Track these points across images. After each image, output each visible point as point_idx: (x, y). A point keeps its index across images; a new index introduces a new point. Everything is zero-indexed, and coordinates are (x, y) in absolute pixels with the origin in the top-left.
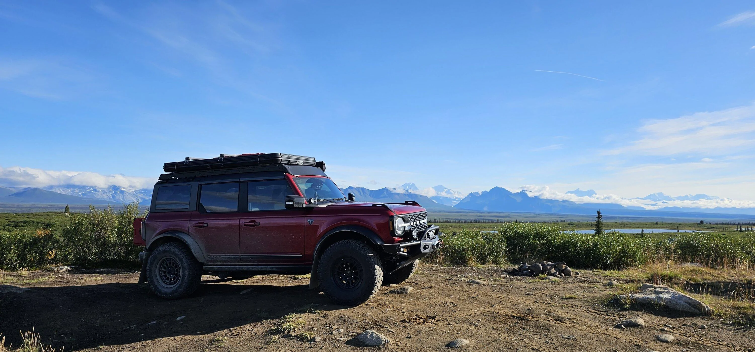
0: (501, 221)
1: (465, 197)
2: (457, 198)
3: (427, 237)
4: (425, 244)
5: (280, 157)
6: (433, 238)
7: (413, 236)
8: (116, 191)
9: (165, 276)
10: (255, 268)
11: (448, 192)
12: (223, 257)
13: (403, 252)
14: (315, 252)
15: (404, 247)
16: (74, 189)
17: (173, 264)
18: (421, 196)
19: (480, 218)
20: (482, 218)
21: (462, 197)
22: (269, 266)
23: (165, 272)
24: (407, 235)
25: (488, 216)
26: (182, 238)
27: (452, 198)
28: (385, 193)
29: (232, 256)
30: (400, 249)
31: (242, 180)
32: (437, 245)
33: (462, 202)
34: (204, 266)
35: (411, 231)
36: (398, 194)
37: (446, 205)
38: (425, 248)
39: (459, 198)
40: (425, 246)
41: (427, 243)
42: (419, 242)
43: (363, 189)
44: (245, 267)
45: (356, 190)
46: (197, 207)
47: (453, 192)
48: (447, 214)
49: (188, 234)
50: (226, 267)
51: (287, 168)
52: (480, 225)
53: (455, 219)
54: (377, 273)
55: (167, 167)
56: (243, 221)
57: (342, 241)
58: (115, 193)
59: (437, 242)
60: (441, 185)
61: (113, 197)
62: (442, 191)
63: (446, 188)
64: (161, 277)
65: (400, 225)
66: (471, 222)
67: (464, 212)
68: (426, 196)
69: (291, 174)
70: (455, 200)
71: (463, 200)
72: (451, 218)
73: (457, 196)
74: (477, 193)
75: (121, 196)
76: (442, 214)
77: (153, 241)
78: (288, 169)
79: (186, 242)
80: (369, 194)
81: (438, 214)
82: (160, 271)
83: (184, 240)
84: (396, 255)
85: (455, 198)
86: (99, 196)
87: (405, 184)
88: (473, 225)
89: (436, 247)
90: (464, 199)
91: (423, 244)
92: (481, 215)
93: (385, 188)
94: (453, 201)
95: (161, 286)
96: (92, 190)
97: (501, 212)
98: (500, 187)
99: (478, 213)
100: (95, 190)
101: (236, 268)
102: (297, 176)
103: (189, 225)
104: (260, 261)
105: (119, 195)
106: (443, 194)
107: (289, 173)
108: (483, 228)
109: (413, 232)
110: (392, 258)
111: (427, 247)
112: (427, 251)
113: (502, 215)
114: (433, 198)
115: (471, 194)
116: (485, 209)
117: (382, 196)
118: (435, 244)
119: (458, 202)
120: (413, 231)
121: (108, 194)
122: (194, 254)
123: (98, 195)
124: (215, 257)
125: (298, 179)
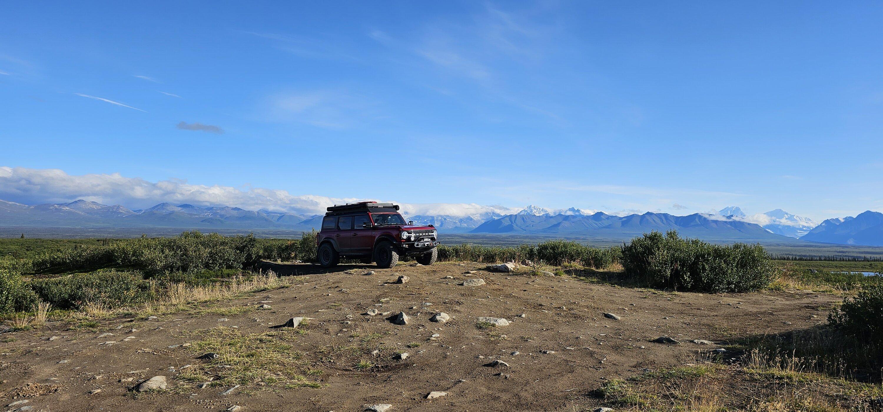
0: (876, 259)
1: (817, 226)
2: (804, 226)
6: (426, 242)
9: (325, 258)
10: (356, 254)
11: (791, 218)
12: (345, 250)
13: (406, 246)
14: (374, 246)
17: (328, 252)
18: (749, 224)
19: (841, 254)
20: (844, 254)
21: (813, 225)
22: (360, 253)
23: (325, 256)
24: (408, 239)
25: (853, 252)
26: (331, 241)
27: (797, 227)
28: (697, 220)
29: (348, 249)
30: (403, 245)
31: (353, 215)
33: (813, 233)
34: (339, 253)
36: (716, 222)
37: (788, 236)
38: (417, 245)
39: (808, 227)
42: (414, 242)
43: (666, 215)
44: (353, 254)
45: (656, 217)
46: (337, 227)
47: (798, 219)
48: (790, 248)
49: (333, 239)
50: (346, 254)
52: (829, 263)
53: (795, 255)
54: (393, 255)
55: (329, 209)
56: (352, 234)
57: (382, 242)
60: (780, 210)
62: (781, 218)
63: (787, 214)
64: (323, 258)
65: (405, 235)
66: (820, 260)
67: (816, 246)
68: (757, 225)
70: (801, 229)
71: (813, 229)
72: (794, 253)
73: (806, 225)
74: (837, 220)
76: (780, 248)
77: (321, 242)
79: (332, 243)
80: (673, 222)
81: (775, 248)
82: (323, 256)
85: (801, 227)
87: (725, 209)
88: (818, 264)
90: (816, 227)
92: (842, 250)
93: (696, 214)
94: (799, 231)
95: (324, 262)
97: (876, 246)
98: (873, 210)
99: (839, 248)
101: (350, 254)
103: (334, 235)
106: (784, 221)
107: (370, 212)
108: (833, 268)
110: (402, 249)
112: (419, 247)
113: (878, 250)
114: (768, 226)
115: (827, 222)
116: (851, 242)
117: (692, 224)
119: (806, 233)
122: (335, 248)
124: (343, 250)
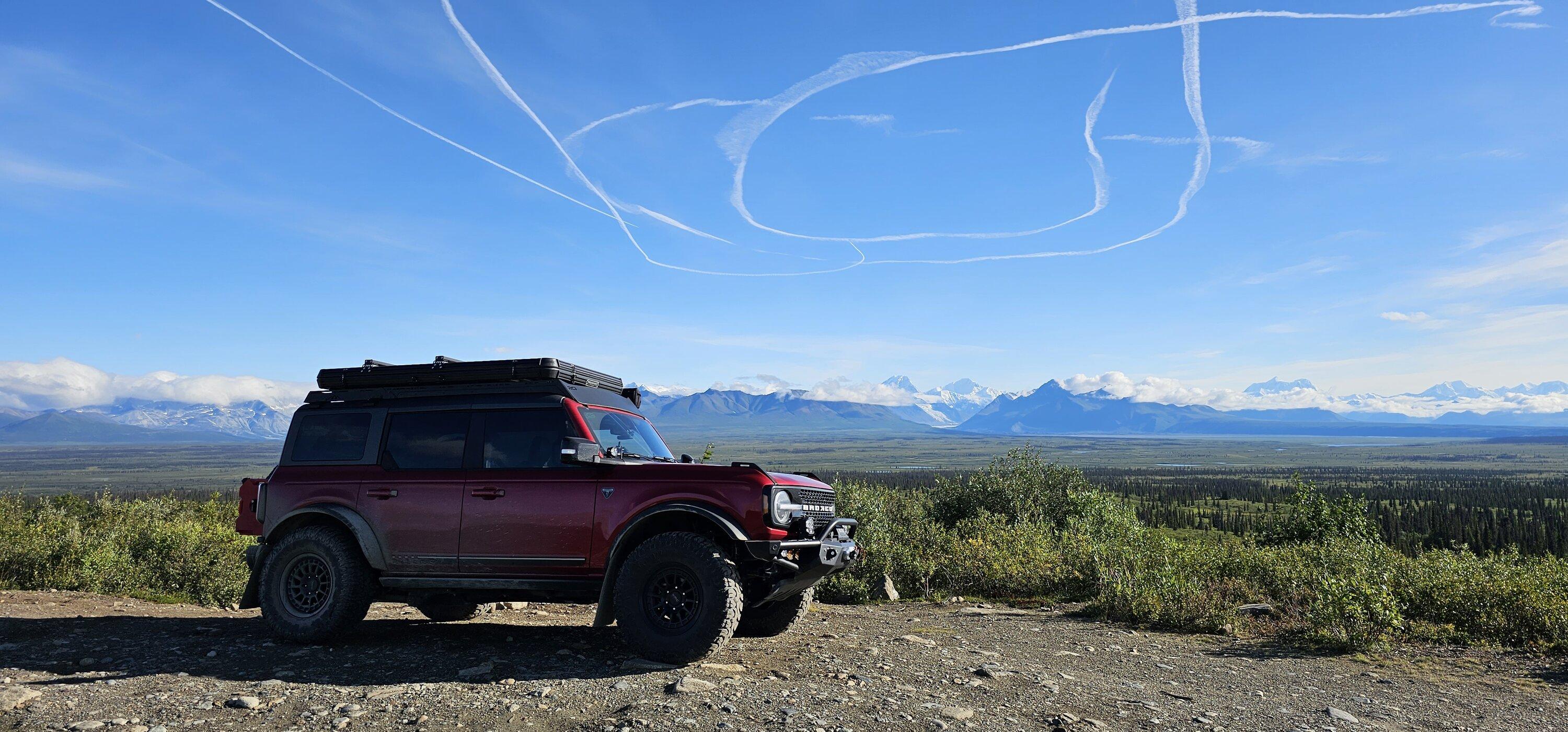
3: (834, 537)
4: (828, 549)
5: (557, 366)
6: (845, 541)
7: (807, 530)
8: (260, 413)
10: (486, 582)
12: (423, 560)
13: (787, 558)
14: (613, 551)
15: (788, 549)
16: (175, 411)
17: (320, 572)
22: (515, 580)
24: (796, 528)
26: (343, 518)
29: (442, 557)
30: (781, 551)
31: (475, 407)
32: (851, 553)
34: (382, 577)
35: (803, 520)
38: (829, 556)
40: (829, 551)
41: (832, 547)
42: (818, 543)
44: (466, 582)
46: (380, 457)
49: (357, 511)
50: (426, 580)
51: (568, 389)
54: (730, 603)
55: (325, 377)
56: (471, 488)
57: (668, 533)
58: (257, 416)
59: (852, 549)
61: (252, 424)
64: (288, 596)
65: (783, 507)
69: (576, 401)
75: (268, 422)
77: (279, 522)
78: (570, 391)
79: (351, 525)
82: (288, 583)
83: (347, 521)
84: (771, 564)
86: (220, 424)
89: (848, 558)
91: (825, 547)
95: (287, 613)
96: (211, 412)
100: (217, 411)
101: (448, 581)
102: (586, 406)
103: (361, 492)
104: (498, 569)
105: (263, 419)
107: (571, 398)
109: (807, 522)
110: (763, 572)
111: (833, 553)
112: (832, 562)
118: (848, 552)
120: (807, 518)
121: (240, 419)
122: (364, 550)
123: (220, 421)
124: (407, 559)
125: (588, 411)
